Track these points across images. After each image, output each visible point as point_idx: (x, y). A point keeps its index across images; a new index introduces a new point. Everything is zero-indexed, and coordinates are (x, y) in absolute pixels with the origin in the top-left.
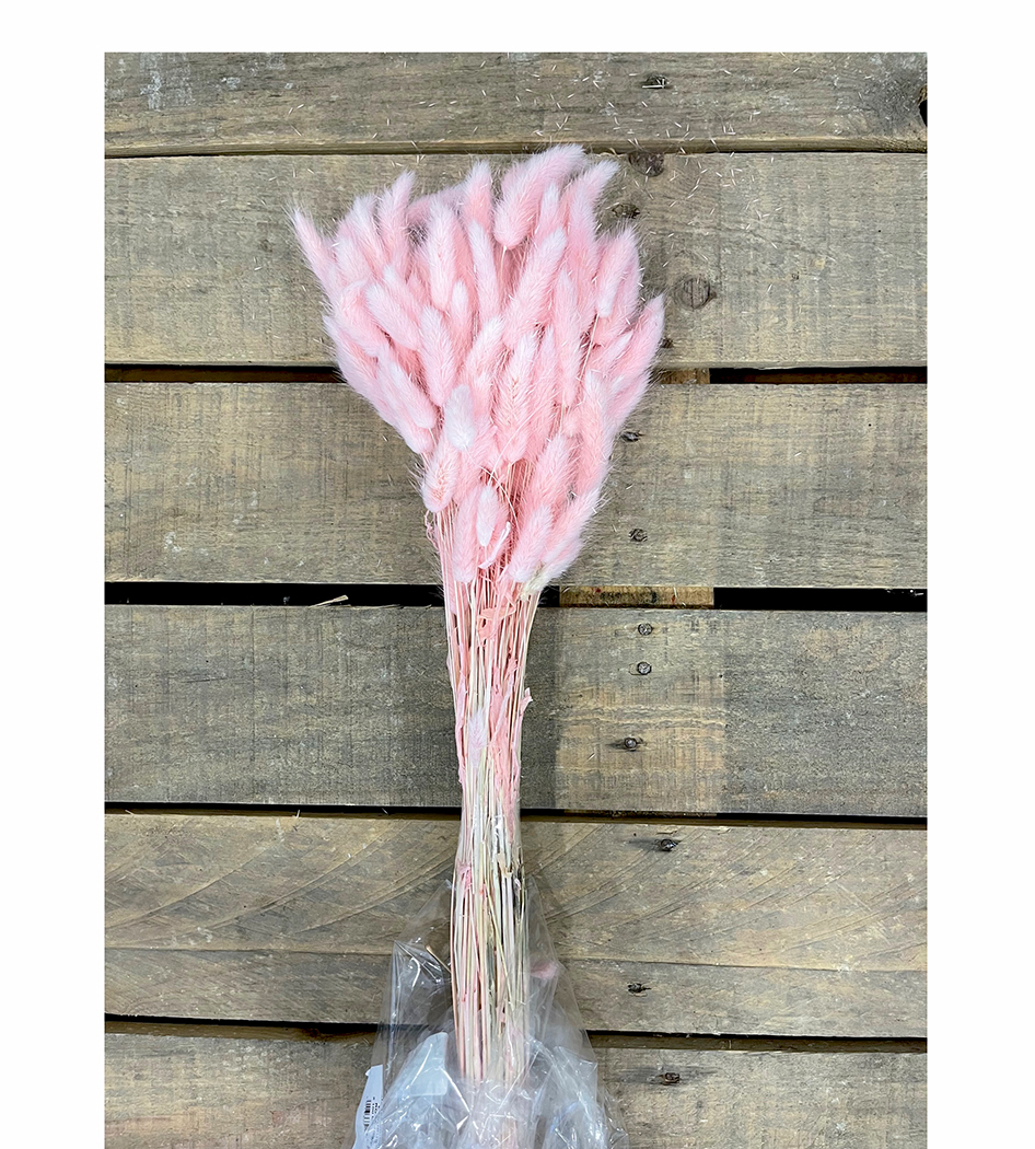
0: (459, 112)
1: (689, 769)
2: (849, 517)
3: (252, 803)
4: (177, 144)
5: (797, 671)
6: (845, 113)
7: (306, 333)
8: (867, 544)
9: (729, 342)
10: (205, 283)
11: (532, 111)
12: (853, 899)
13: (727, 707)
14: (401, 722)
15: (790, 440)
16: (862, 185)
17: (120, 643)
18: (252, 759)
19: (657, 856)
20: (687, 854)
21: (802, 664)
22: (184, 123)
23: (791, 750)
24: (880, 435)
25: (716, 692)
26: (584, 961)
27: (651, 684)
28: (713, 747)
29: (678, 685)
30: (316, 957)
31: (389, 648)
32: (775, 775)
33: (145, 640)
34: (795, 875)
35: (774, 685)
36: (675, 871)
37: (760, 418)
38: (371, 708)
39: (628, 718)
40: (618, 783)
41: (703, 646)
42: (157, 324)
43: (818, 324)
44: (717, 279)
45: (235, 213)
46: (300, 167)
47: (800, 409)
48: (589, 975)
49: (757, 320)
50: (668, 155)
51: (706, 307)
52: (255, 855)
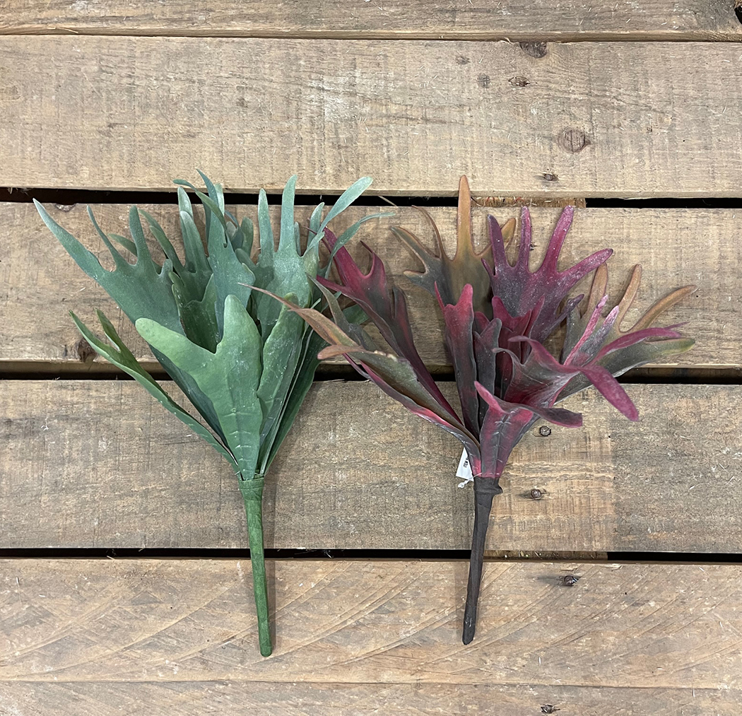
0: (392, 11)
1: (585, 515)
2: (703, 309)
3: (217, 547)
4: (175, 27)
5: (669, 433)
6: (681, 14)
7: (272, 167)
8: (719, 331)
9: (602, 177)
10: (193, 130)
11: (447, 11)
12: (728, 625)
13: (614, 462)
14: (344, 476)
15: (652, 251)
16: (696, 65)
17: (110, 412)
18: (219, 509)
19: (561, 590)
20: (586, 588)
21: (673, 426)
22: (180, 12)
23: (668, 498)
24: (722, 246)
25: (604, 450)
26: (502, 686)
27: (552, 444)
28: (603, 496)
29: (574, 444)
30: (270, 685)
31: (335, 415)
32: (656, 520)
33: (132, 409)
34: (678, 606)
35: (651, 444)
36: (577, 603)
37: (628, 233)
38: (319, 465)
39: (534, 472)
40: (527, 527)
41: (593, 413)
42: (154, 160)
43: (668, 164)
44: (590, 130)
45: (219, 79)
46: (271, 47)
47: (659, 227)
48: (508, 698)
49: (622, 161)
50: (550, 43)
51: (583, 151)
52: (218, 593)
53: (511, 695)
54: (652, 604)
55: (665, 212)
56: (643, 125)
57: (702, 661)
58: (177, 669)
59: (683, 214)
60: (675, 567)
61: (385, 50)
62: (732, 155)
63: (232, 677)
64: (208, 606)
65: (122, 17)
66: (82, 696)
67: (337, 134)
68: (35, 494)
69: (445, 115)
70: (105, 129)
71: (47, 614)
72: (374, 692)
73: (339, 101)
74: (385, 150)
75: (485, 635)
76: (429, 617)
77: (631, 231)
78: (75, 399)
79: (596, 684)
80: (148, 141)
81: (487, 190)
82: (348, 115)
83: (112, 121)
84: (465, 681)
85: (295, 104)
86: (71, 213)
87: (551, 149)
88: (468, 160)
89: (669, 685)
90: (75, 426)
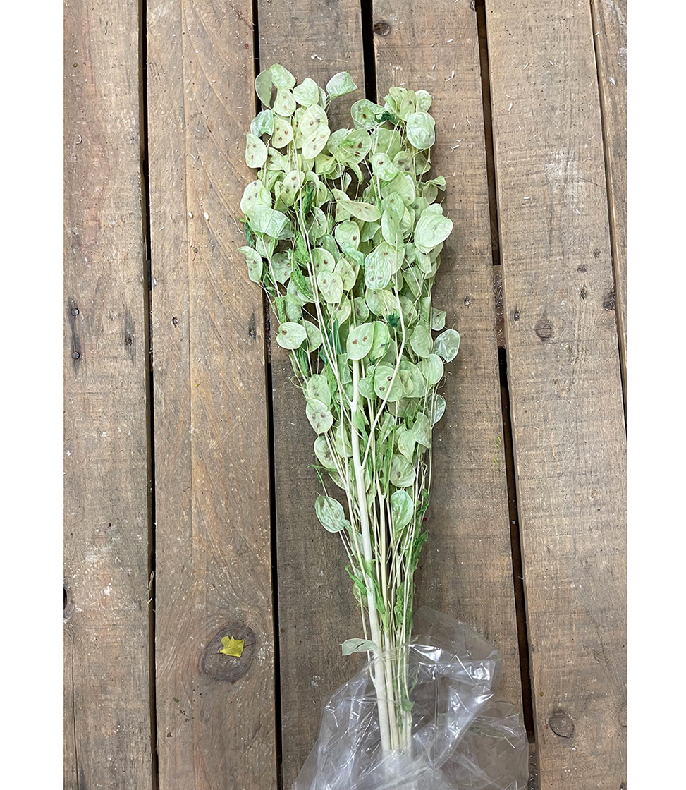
9: (520, 350)
10: (532, 80)
12: (230, 431)
15: (470, 384)
16: (607, 413)
17: (343, 46)
19: (247, 328)
20: (249, 344)
24: (477, 431)
26: (188, 293)
30: (183, 154)
34: (241, 400)
36: (240, 338)
37: (481, 368)
44: (552, 341)
46: (596, 125)
47: (487, 389)
48: (181, 296)
49: (532, 363)
50: (614, 312)
51: (537, 337)
52: (236, 121)
53: (183, 297)
54: (241, 385)
55: (498, 392)
56: (559, 377)
57: (207, 416)
58: (191, 99)
59: (497, 405)
60: (265, 399)
61: (600, 200)
62: (542, 439)
63: (187, 132)
64: (228, 115)
65: (605, 29)
66: (174, 47)
67: (536, 173)
68: (291, 8)
69: (556, 243)
70: (528, 24)
71: (220, 23)
72: (181, 216)
73: (560, 173)
74: (528, 205)
75: (217, 281)
76: (227, 248)
77: (483, 370)
78: (349, 24)
79: (191, 350)
80: (522, 52)
81: (505, 274)
82: (550, 179)
83: (533, 29)
84: (191, 269)
85: (556, 143)
86: (470, 10)
87: (537, 315)
88: (525, 260)
89: (192, 394)
90: (333, 26)
